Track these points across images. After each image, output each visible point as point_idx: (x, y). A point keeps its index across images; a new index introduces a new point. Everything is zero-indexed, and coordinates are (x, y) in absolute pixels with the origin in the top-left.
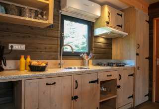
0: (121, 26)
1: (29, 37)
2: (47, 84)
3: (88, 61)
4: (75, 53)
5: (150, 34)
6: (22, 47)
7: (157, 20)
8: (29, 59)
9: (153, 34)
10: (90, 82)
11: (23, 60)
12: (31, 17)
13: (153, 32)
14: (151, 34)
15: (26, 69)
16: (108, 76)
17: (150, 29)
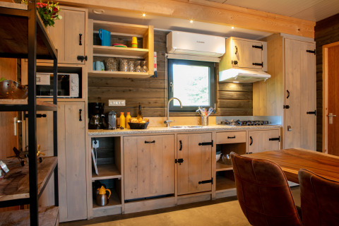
0: (261, 65)
1: (130, 90)
2: (146, 142)
3: (208, 118)
4: (184, 107)
5: (317, 73)
6: (122, 103)
7: (329, 49)
8: (129, 117)
9: (322, 72)
10: (200, 144)
11: (122, 117)
12: (129, 70)
13: (321, 68)
14: (319, 73)
15: (126, 127)
16: (229, 138)
17: (317, 64)
